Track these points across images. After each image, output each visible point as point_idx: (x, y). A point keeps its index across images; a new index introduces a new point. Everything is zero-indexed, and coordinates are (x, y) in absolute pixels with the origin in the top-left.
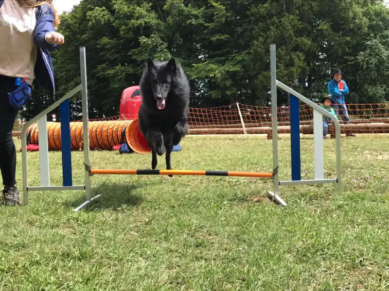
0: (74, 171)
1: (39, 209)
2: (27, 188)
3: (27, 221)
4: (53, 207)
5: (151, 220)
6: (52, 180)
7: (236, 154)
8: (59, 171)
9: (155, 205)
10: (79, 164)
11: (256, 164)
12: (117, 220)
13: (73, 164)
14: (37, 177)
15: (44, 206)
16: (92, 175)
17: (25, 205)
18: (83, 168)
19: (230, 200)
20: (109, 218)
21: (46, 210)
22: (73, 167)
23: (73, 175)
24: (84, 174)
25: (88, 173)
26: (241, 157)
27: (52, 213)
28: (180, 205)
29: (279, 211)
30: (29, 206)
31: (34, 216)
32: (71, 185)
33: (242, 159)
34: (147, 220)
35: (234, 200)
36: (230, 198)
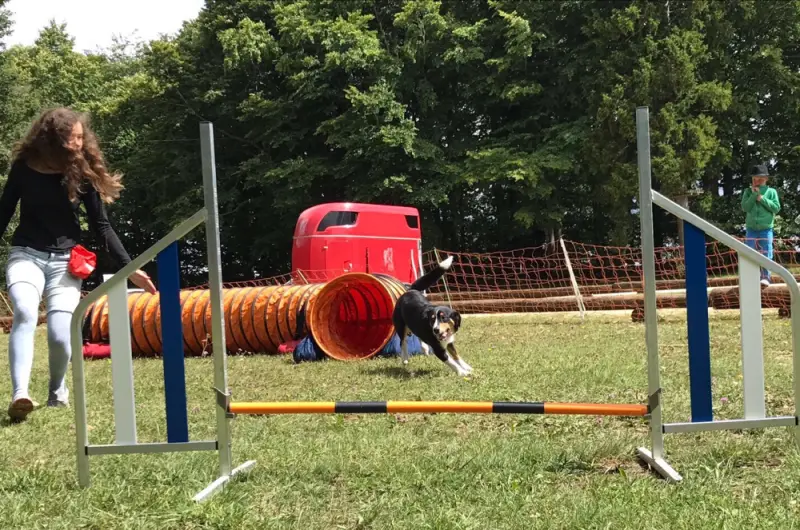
0: (193, 406)
1: (115, 497)
2: (86, 448)
3: (88, 526)
4: (146, 493)
5: (371, 521)
6: (142, 427)
7: (561, 359)
8: (159, 406)
9: (378, 483)
10: (202, 389)
11: (608, 382)
12: (292, 519)
13: (188, 389)
14: (108, 421)
15: (126, 488)
16: (231, 416)
17: (82, 488)
18: (212, 398)
19: (551, 469)
20: (274, 514)
21: (131, 499)
22: (188, 396)
23: (189, 415)
24: (214, 412)
25: (223, 412)
26: (572, 366)
27: (144, 506)
28: (434, 484)
29: (664, 493)
30: (92, 490)
31: (102, 513)
32: (185, 439)
33: (575, 370)
34: (361, 519)
35: (561, 468)
36: (549, 464)
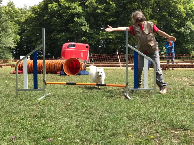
0: (39, 83)
1: (23, 98)
2: (18, 90)
3: (18, 103)
4: (29, 98)
5: (71, 104)
6: (29, 87)
7: (114, 77)
8: (32, 83)
9: (74, 98)
10: (41, 80)
11: (123, 81)
12: (57, 103)
13: (38, 80)
14: (22, 85)
15: (25, 97)
16: (46, 84)
17: (17, 97)
18: (43, 82)
19: (107, 97)
20: (53, 103)
21: (26, 99)
22: (38, 81)
23: (38, 85)
24: (43, 85)
25: (45, 83)
26: (116, 78)
27: (29, 101)
28: (84, 98)
29: (126, 101)
30: (19, 97)
31: (21, 101)
32: (37, 89)
33: (116, 79)
34: (70, 104)
35: (109, 96)
36: (107, 96)
